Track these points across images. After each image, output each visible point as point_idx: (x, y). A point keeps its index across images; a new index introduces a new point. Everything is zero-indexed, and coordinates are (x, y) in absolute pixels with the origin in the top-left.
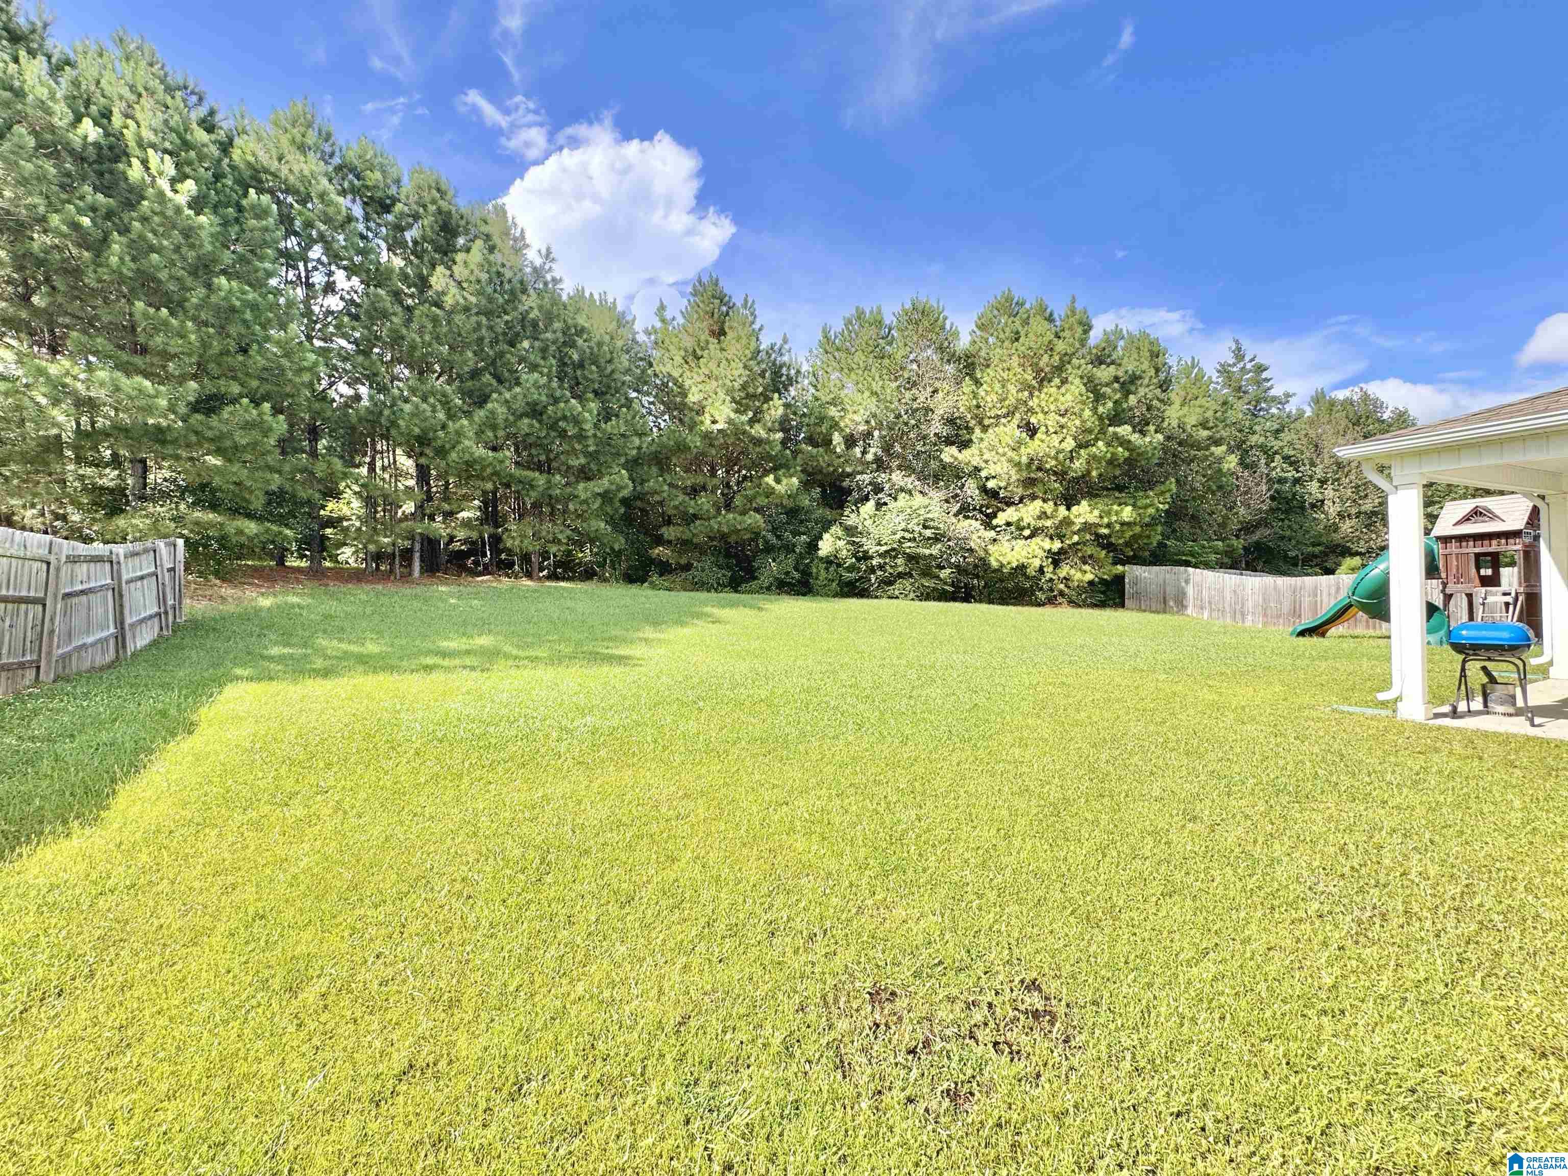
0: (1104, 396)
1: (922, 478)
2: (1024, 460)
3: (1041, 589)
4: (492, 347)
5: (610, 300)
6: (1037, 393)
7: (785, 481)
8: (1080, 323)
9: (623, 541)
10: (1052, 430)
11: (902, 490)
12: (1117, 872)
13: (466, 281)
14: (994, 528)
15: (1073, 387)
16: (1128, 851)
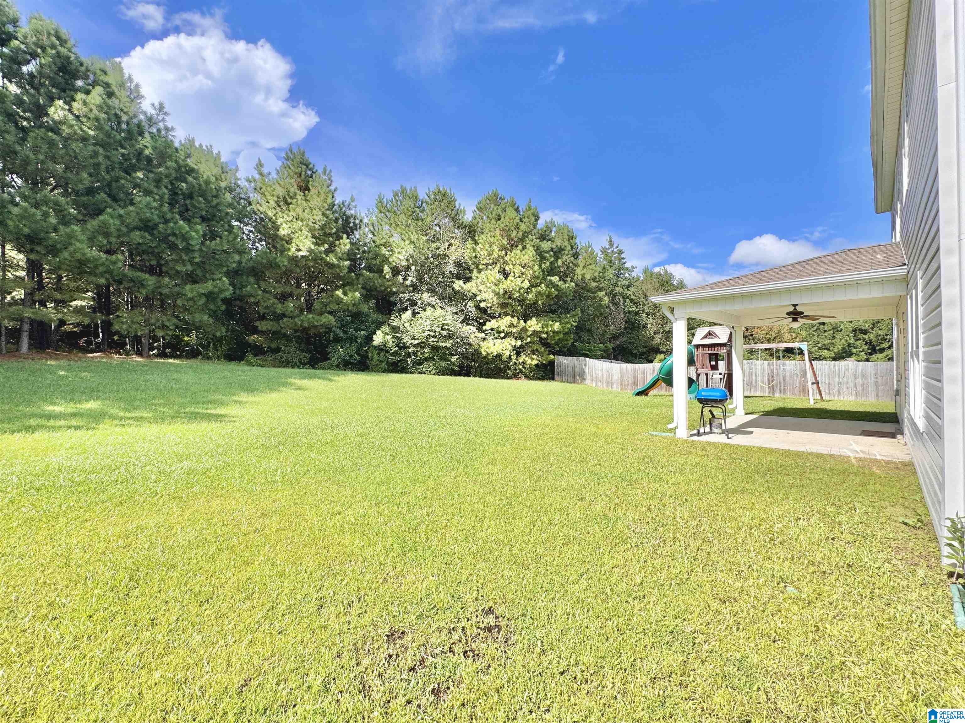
0: (545, 258)
1: (442, 299)
2: (502, 292)
3: (510, 369)
4: (108, 172)
5: (215, 152)
6: (509, 253)
7: (350, 294)
8: (533, 215)
9: (224, 330)
10: (517, 275)
11: (429, 305)
12: (540, 535)
13: (85, 116)
14: (484, 331)
15: (529, 252)
16: (547, 522)
